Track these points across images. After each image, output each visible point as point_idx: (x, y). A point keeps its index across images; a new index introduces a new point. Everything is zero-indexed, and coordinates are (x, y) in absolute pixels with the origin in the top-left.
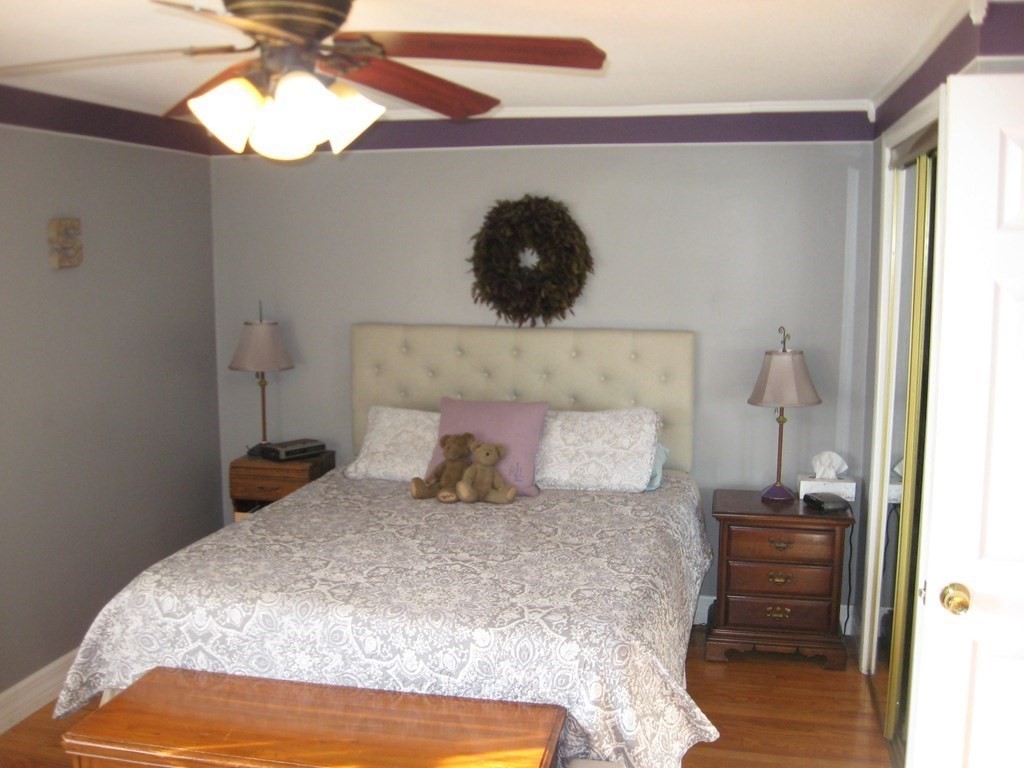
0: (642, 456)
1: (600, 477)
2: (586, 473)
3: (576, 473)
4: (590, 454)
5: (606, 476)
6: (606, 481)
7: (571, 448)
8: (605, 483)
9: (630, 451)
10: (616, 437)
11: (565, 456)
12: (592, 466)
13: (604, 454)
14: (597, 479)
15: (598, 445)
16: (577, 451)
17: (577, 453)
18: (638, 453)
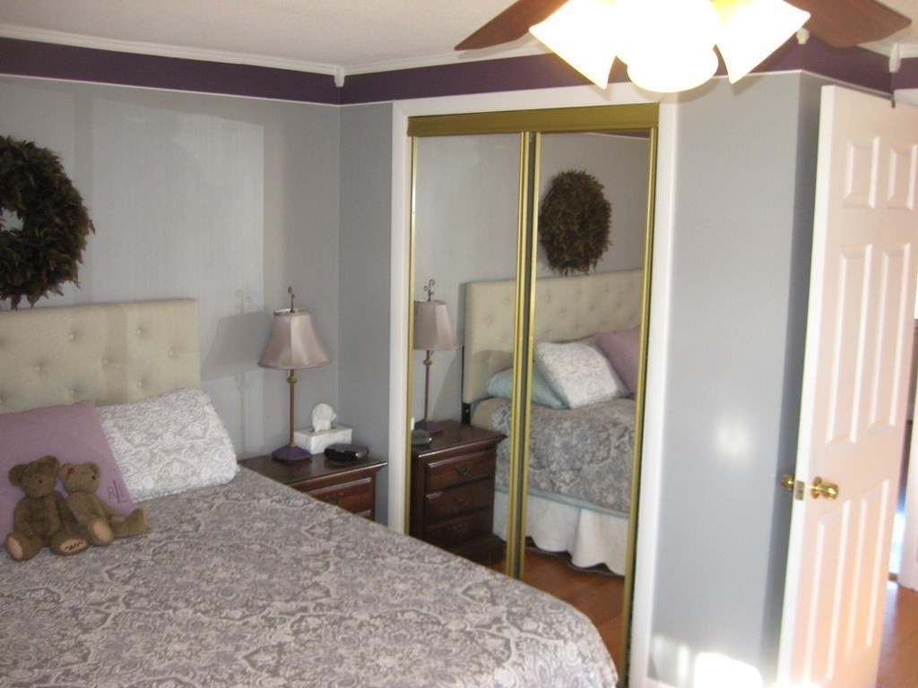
0: (221, 441)
1: (187, 476)
2: (172, 475)
3: (160, 478)
4: (167, 452)
5: (194, 473)
6: (195, 478)
7: (143, 449)
8: (194, 482)
9: (207, 440)
10: (184, 427)
11: (140, 460)
12: (176, 465)
13: (183, 448)
14: (185, 478)
15: (169, 439)
16: (151, 452)
17: (153, 455)
18: (216, 440)
